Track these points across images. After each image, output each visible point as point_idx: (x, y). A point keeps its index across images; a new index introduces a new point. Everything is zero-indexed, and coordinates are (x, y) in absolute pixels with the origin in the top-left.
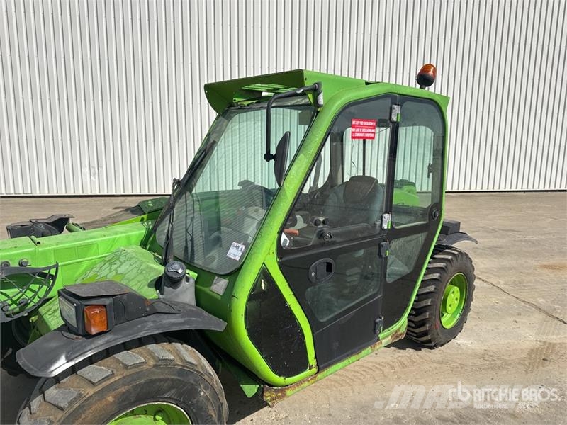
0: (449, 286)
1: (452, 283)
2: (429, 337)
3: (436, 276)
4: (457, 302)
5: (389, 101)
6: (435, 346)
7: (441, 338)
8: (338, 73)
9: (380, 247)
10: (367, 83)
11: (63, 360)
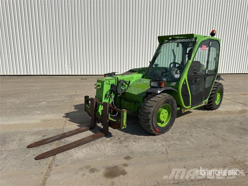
0: (217, 93)
1: (218, 92)
2: (212, 106)
3: (215, 89)
4: (219, 98)
5: (209, 41)
6: (213, 109)
7: (215, 107)
8: (199, 34)
9: (205, 78)
10: (205, 37)
11: (159, 91)
